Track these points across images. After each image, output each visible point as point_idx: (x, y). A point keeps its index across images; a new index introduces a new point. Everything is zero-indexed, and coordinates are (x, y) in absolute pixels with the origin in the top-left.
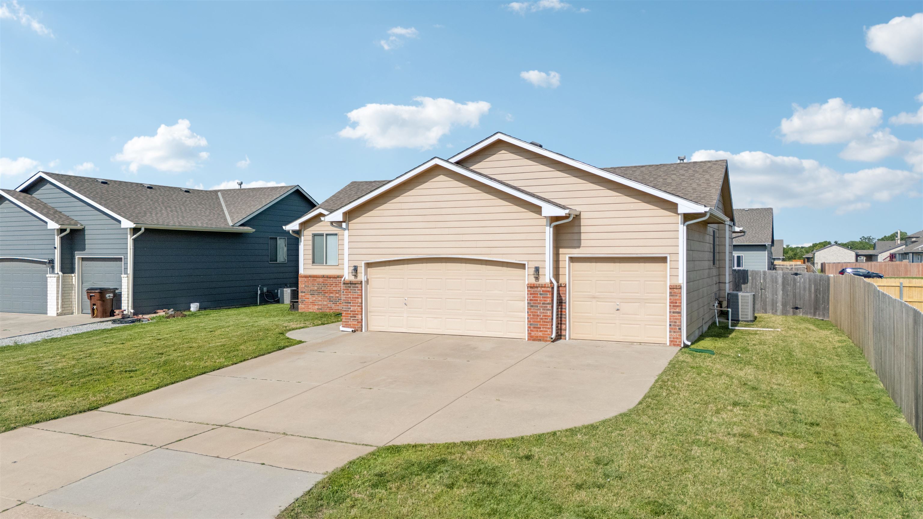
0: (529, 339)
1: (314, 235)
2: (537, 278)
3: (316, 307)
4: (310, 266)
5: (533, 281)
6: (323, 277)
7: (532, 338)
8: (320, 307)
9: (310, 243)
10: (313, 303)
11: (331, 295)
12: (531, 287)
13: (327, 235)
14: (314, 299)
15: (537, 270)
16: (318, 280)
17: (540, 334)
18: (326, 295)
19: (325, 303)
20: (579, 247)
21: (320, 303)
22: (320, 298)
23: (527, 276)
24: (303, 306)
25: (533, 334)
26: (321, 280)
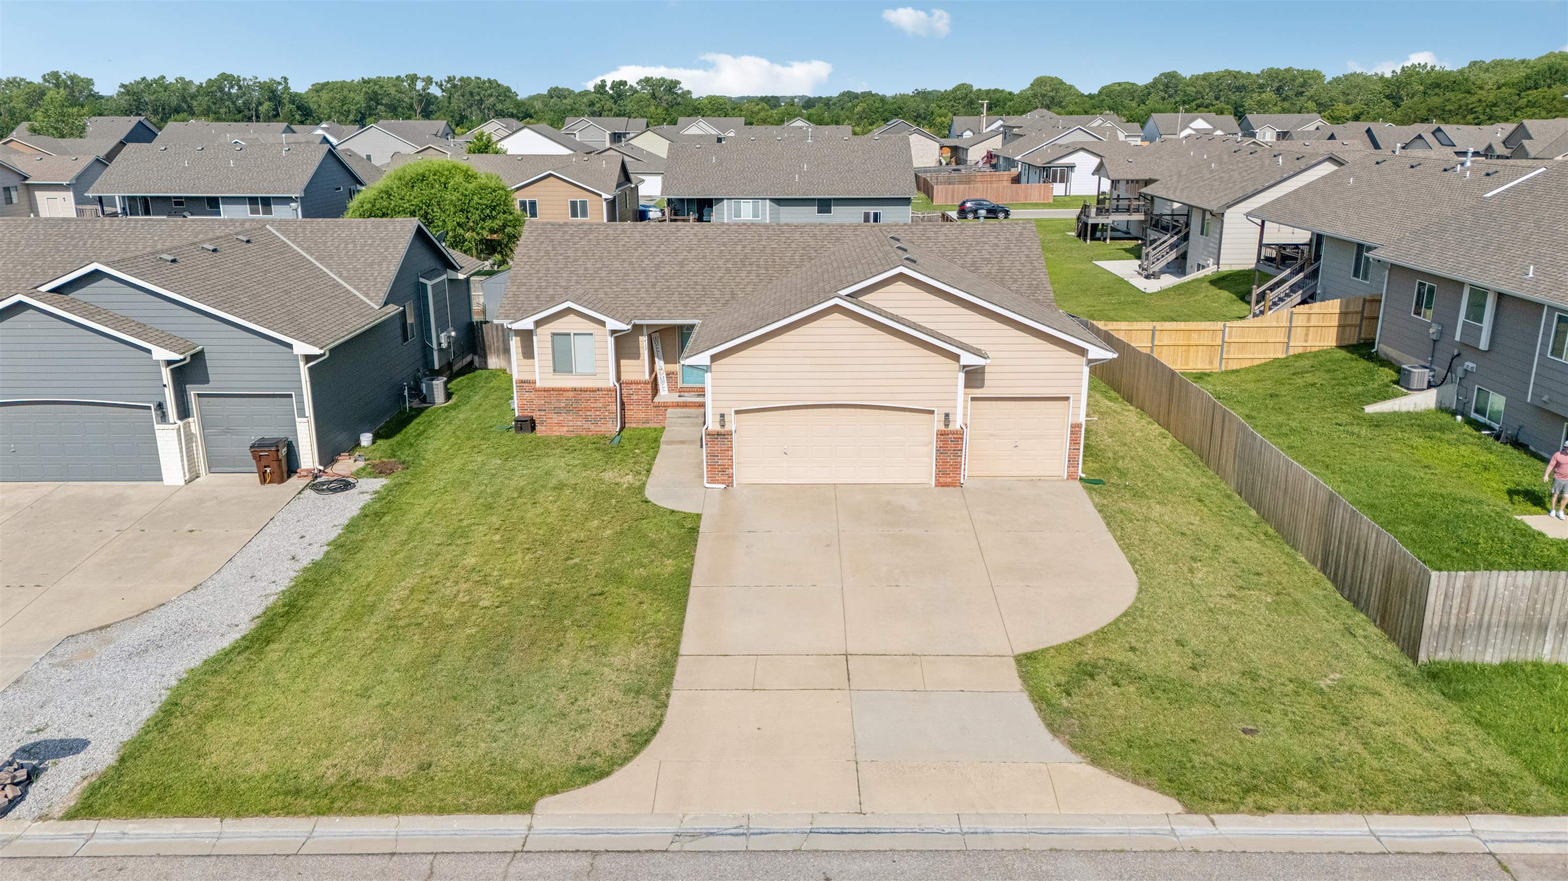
0: (936, 486)
1: (554, 334)
2: (947, 425)
3: (565, 429)
4: (551, 376)
5: (942, 428)
6: (575, 390)
7: (939, 484)
8: (571, 429)
9: (549, 345)
10: (560, 424)
11: (588, 413)
12: (941, 434)
13: (575, 334)
14: (561, 418)
15: (947, 415)
16: (566, 394)
17: (949, 480)
18: (581, 413)
19: (579, 423)
20: (982, 387)
21: (571, 424)
22: (570, 418)
23: (937, 424)
24: (544, 428)
25: (941, 480)
26: (571, 394)
